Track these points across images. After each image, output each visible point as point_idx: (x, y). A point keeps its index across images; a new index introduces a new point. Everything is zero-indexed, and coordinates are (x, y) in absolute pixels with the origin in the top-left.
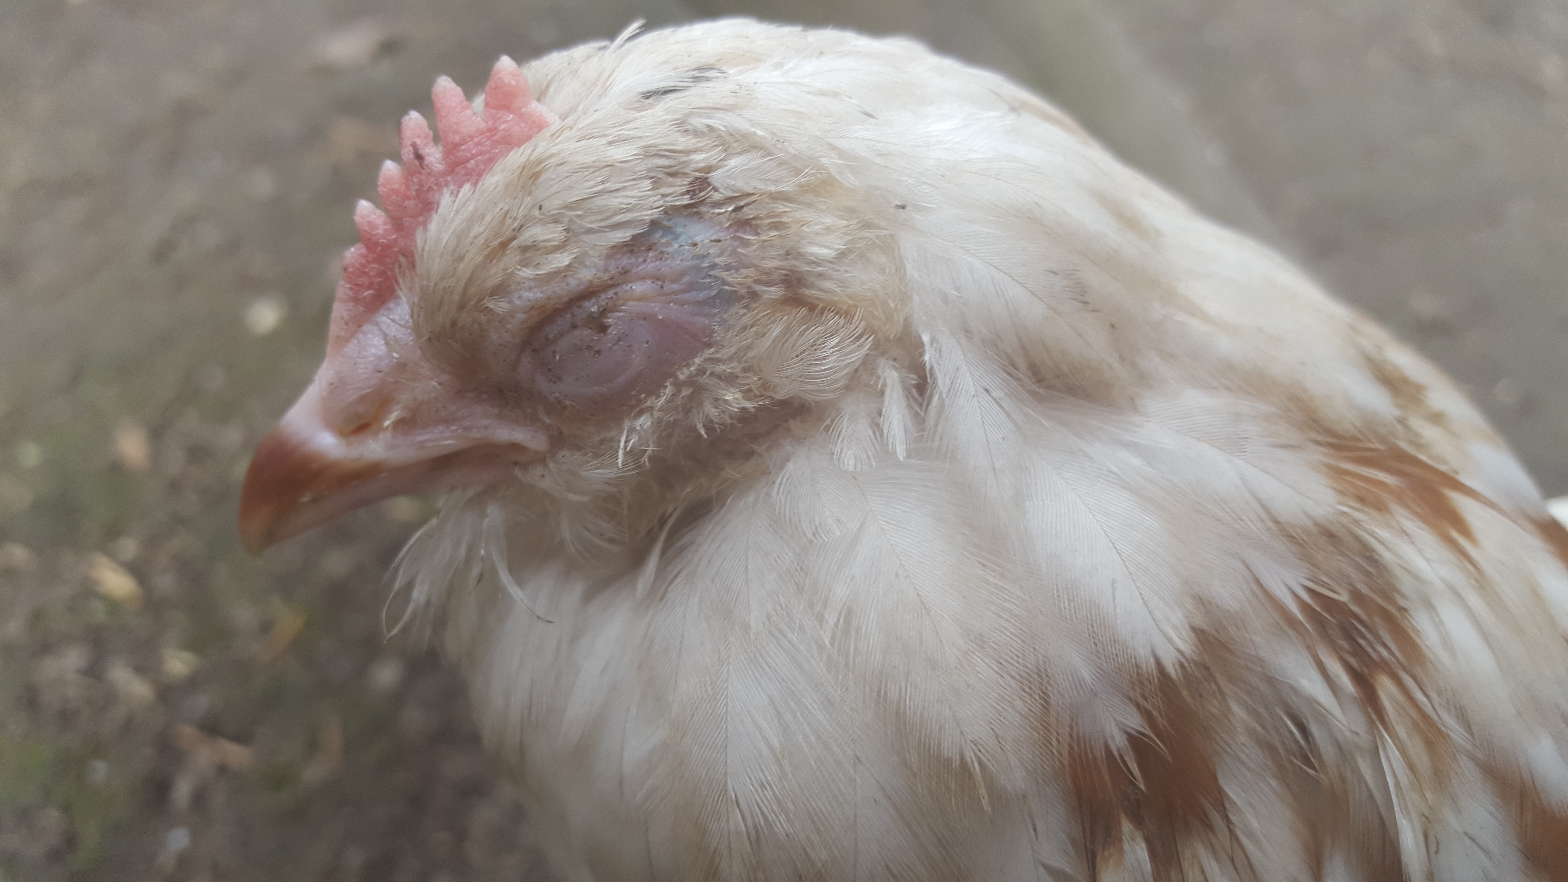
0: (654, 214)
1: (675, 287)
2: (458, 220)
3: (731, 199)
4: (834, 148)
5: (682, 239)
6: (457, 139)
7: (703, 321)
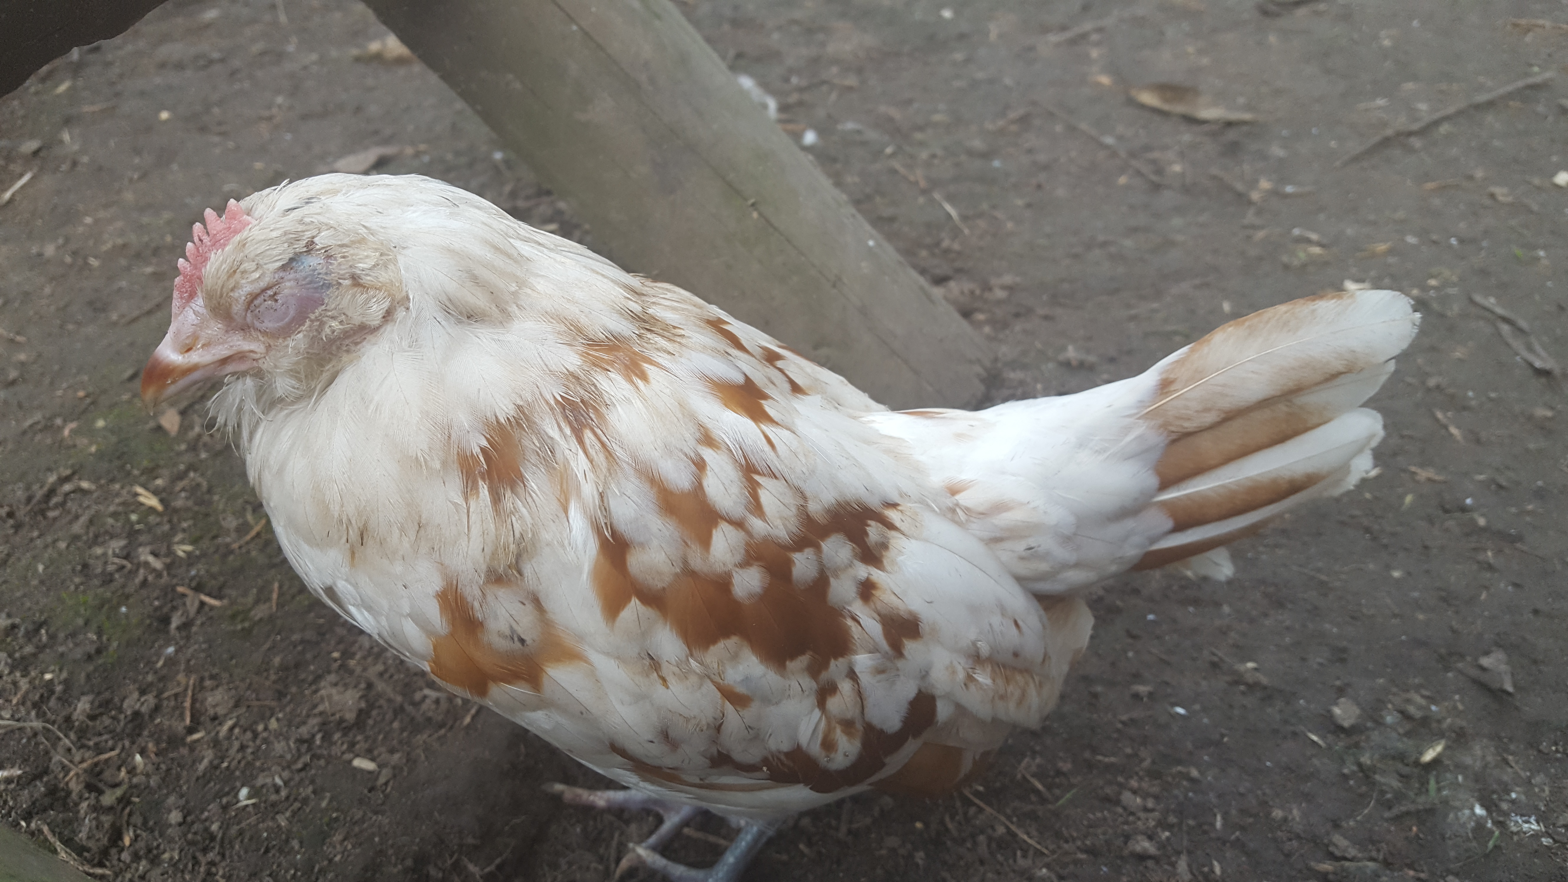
0: (291, 255)
1: (304, 283)
2: (217, 263)
3: (324, 248)
4: (364, 226)
5: (305, 265)
6: (215, 232)
7: (317, 295)
